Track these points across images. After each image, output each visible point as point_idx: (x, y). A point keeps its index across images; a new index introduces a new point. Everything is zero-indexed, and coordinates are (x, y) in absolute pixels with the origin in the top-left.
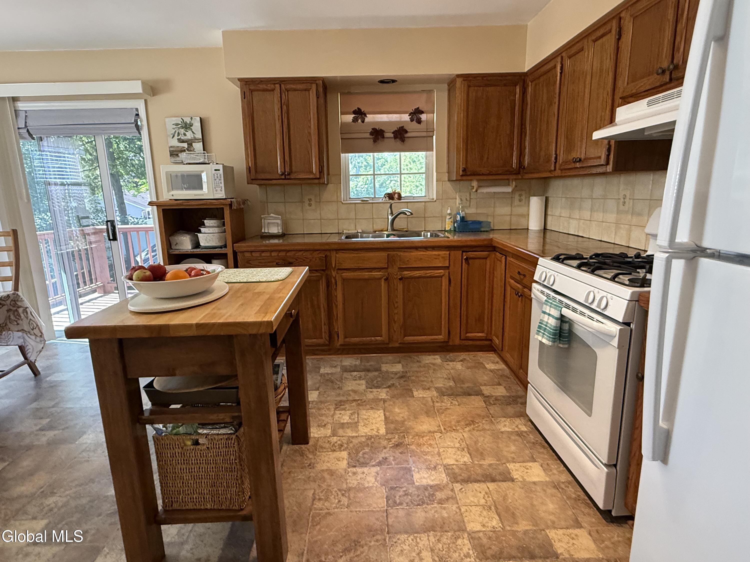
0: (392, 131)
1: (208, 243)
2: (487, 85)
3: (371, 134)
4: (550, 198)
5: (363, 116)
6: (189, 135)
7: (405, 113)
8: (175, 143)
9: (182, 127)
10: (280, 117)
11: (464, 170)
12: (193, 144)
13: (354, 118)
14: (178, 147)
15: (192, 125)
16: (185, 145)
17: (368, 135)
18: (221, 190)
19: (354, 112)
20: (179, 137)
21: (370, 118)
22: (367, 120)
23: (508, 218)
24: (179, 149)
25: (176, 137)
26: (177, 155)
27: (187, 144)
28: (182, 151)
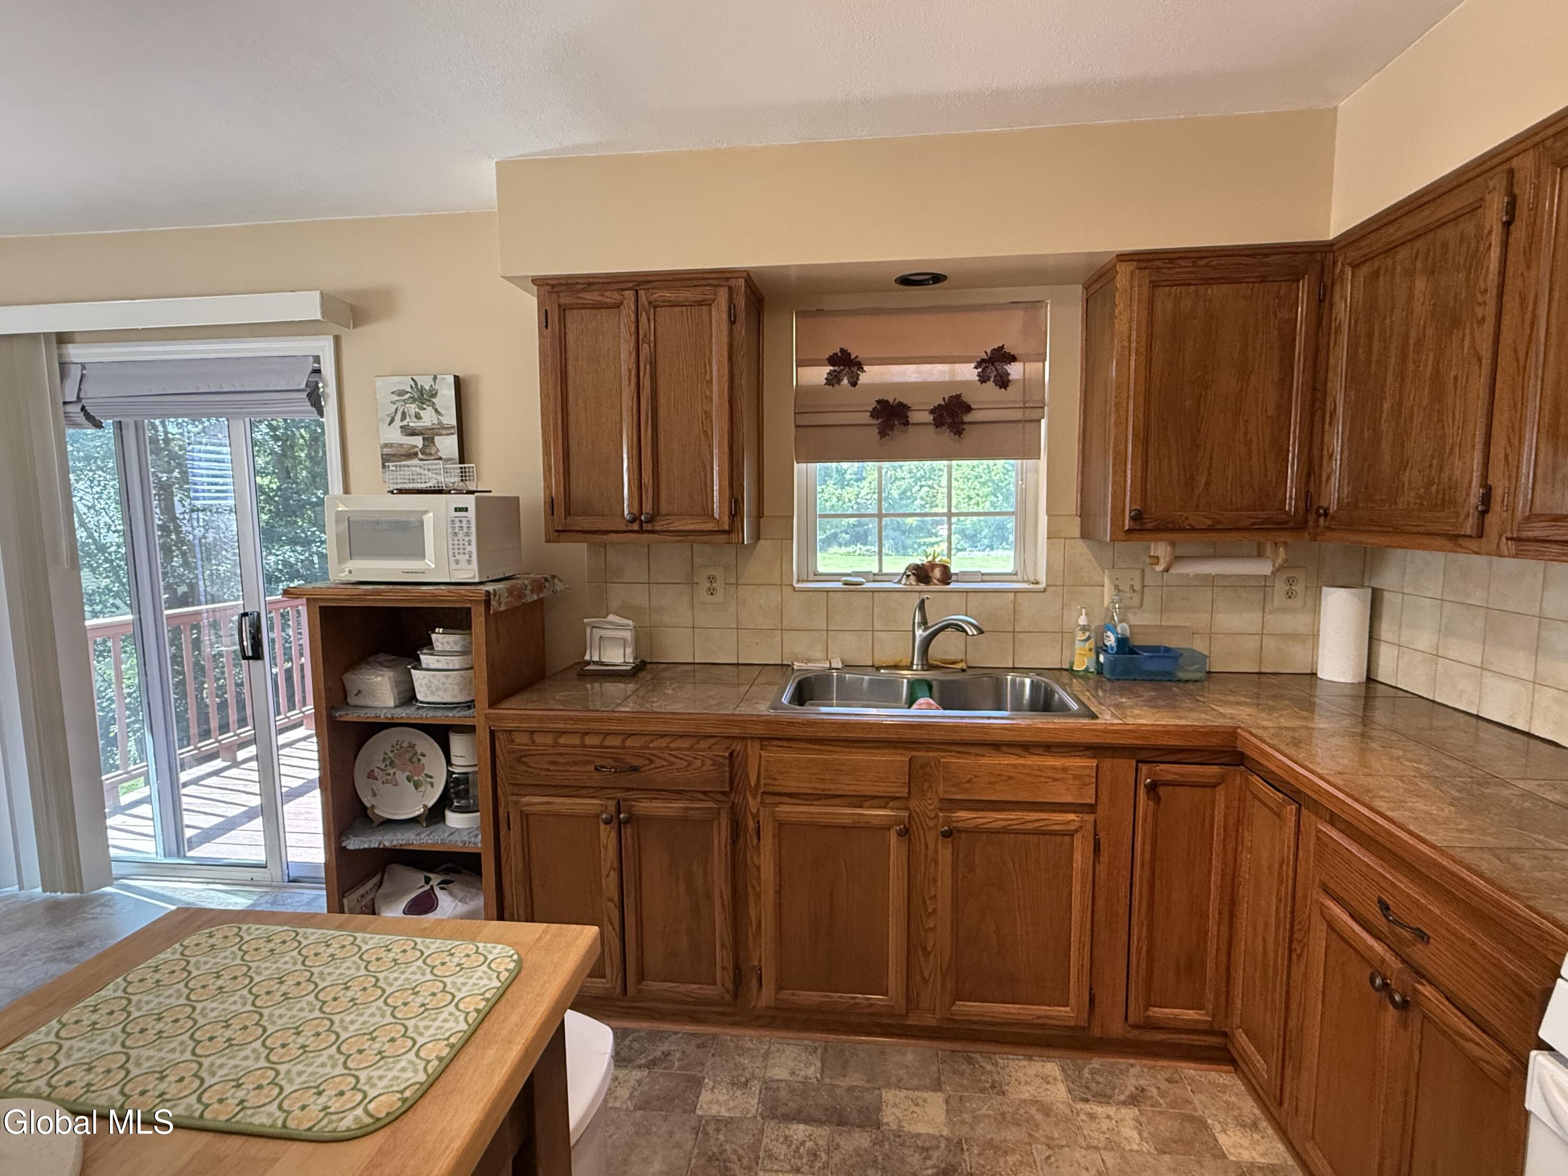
0: (931, 407)
1: (432, 693)
2: (1208, 282)
3: (875, 414)
5: (855, 369)
6: (428, 418)
7: (965, 360)
8: (394, 435)
9: (413, 400)
10: (633, 373)
11: (1138, 517)
12: (436, 438)
13: (829, 374)
14: (401, 445)
15: (434, 395)
16: (418, 441)
17: (865, 418)
18: (469, 562)
19: (832, 360)
20: (405, 423)
21: (872, 375)
22: (864, 379)
23: (1252, 644)
24: (402, 451)
25: (398, 423)
27: (420, 438)
28: (412, 455)
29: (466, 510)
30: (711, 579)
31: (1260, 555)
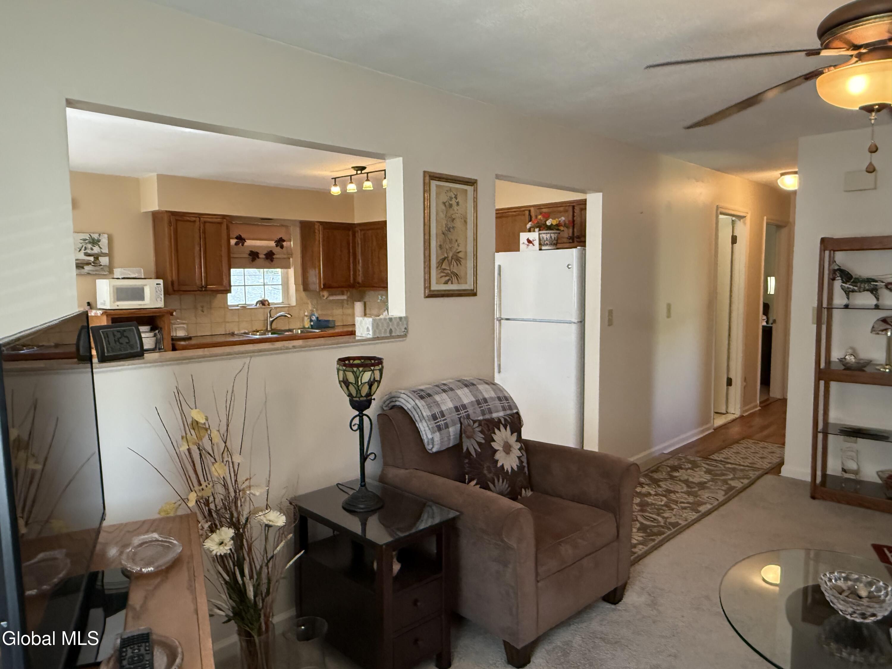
0: (265, 253)
3: (250, 255)
4: (367, 303)
5: (243, 241)
6: (96, 250)
7: (272, 240)
8: (81, 256)
9: (90, 243)
12: (100, 258)
13: (236, 242)
14: (84, 260)
15: (99, 241)
16: (92, 259)
17: (247, 256)
18: (161, 301)
19: (237, 238)
20: (85, 251)
21: (248, 243)
22: (246, 244)
24: (85, 262)
25: (83, 251)
26: (83, 268)
27: (93, 257)
28: (88, 264)
29: (160, 284)
30: (202, 307)
31: (343, 294)
